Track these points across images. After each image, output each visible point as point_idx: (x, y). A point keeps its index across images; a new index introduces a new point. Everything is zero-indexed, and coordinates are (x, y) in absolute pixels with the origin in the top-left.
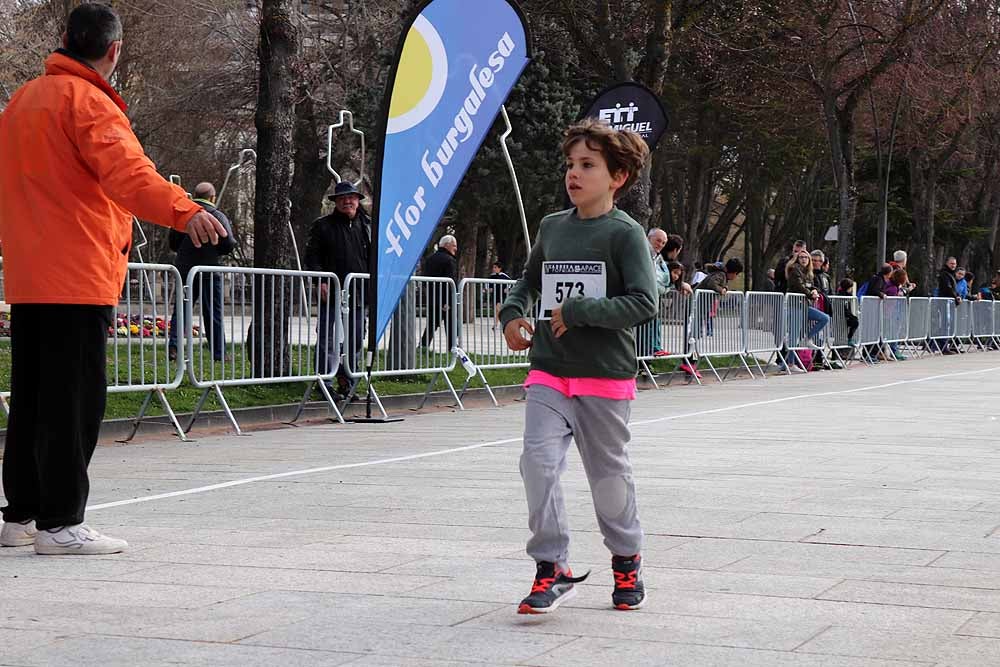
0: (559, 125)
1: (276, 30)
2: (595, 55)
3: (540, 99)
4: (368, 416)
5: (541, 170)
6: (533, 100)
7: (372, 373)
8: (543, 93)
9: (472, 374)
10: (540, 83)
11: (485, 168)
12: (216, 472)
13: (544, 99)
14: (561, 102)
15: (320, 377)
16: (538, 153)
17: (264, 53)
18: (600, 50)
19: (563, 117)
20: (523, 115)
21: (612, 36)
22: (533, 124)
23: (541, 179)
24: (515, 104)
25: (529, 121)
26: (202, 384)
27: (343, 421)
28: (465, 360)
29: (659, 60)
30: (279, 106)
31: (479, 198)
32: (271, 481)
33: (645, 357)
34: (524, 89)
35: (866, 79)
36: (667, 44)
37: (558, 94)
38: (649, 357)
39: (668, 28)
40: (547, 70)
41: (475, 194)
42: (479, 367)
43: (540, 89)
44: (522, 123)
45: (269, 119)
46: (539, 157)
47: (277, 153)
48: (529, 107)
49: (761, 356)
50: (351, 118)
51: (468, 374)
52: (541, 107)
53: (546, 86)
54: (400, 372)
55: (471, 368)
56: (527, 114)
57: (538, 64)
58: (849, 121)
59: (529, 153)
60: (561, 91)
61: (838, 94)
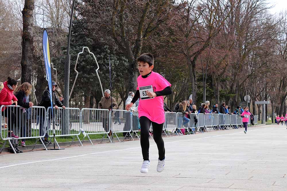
0: (113, 67)
1: (27, 37)
2: (121, 45)
3: (107, 59)
4: (54, 148)
5: (108, 79)
6: (105, 59)
7: (55, 136)
8: (108, 58)
9: (85, 136)
10: (107, 55)
11: (91, 79)
12: (6, 163)
13: (108, 59)
14: (113, 60)
15: (40, 137)
16: (107, 74)
17: (23, 44)
18: (123, 44)
19: (114, 64)
20: (103, 64)
21: (126, 40)
22: (105, 66)
23: (108, 82)
24: (100, 61)
25: (104, 66)
26: (4, 139)
27: (47, 150)
28: (83, 132)
29: (139, 46)
30: (28, 59)
31: (90, 88)
32: (23, 165)
33: (136, 131)
34: (103, 57)
35: (199, 52)
36: (141, 42)
37: (112, 58)
38: (137, 131)
39: (142, 37)
40: (109, 51)
41: (89, 87)
42: (87, 134)
43: (107, 56)
44: (102, 66)
45: (25, 63)
46: (107, 76)
47: (27, 73)
48: (104, 62)
49: (170, 131)
50: (53, 65)
51: (84, 136)
52: (108, 61)
53: (109, 55)
54: (64, 135)
55: (85, 134)
56: (104, 64)
57: (107, 49)
58: (195, 64)
59: (104, 75)
60: (113, 57)
61: (191, 56)
